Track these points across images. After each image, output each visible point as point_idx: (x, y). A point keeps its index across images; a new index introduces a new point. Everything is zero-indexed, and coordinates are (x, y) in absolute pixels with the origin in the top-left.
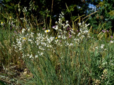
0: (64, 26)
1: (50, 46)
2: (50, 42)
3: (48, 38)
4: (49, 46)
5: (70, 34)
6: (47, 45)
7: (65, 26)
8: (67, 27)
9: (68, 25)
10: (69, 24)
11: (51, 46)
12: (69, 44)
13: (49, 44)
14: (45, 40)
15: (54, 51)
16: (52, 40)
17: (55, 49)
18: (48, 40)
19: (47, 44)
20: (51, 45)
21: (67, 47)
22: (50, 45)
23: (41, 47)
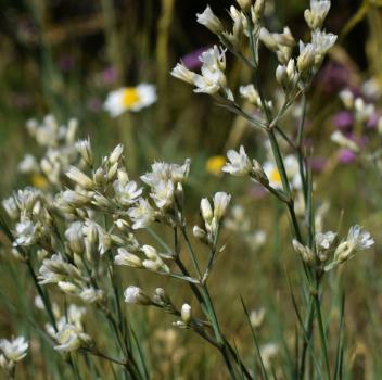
0: (284, 51)
1: (142, 255)
2: (141, 216)
3: (122, 175)
4: (134, 259)
5: (348, 131)
6: (113, 247)
7: (295, 53)
8: (311, 63)
9: (322, 43)
10: (333, 38)
11: (153, 258)
12: (331, 236)
13: (138, 233)
14: (100, 199)
15: (186, 308)
16: (164, 194)
17: (192, 285)
18: (128, 191)
19: (117, 231)
20: (160, 250)
21: (315, 271)
22: (148, 250)
23: (59, 271)
